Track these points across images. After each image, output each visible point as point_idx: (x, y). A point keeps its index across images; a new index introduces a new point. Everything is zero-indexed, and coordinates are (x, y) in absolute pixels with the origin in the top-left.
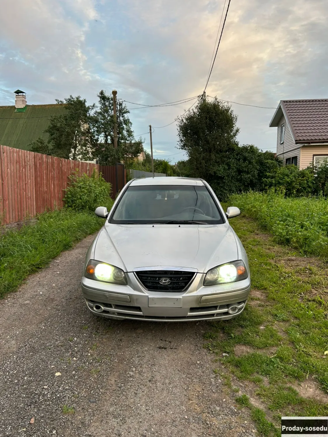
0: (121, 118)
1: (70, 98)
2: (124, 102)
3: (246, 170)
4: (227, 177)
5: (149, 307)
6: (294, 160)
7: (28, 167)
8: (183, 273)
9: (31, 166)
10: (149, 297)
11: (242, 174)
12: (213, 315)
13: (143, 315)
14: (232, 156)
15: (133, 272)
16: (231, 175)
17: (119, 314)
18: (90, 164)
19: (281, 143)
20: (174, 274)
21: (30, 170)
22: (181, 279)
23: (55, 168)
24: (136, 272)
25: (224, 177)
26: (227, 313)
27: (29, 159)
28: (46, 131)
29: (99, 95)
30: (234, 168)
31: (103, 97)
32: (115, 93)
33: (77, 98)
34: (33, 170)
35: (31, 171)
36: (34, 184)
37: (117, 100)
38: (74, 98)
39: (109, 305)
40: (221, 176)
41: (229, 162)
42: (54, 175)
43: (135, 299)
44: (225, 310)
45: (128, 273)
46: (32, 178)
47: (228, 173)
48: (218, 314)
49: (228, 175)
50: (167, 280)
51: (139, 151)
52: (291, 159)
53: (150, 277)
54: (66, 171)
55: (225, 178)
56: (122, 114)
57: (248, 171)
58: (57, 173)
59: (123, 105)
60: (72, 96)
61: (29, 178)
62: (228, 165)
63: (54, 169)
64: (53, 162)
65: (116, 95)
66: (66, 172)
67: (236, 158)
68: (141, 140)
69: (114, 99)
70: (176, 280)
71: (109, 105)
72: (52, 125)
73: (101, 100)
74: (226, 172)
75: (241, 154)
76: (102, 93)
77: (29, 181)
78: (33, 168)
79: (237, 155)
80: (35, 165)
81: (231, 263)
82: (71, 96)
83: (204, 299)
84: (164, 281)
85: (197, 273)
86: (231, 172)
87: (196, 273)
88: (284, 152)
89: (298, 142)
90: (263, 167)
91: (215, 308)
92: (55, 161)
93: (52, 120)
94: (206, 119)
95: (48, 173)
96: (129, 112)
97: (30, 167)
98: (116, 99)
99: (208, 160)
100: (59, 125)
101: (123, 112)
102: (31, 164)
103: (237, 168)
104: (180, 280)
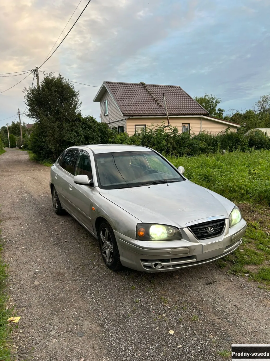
3: (92, 137)
4: (77, 142)
5: (203, 253)
6: (121, 128)
8: (218, 221)
10: (203, 245)
11: (89, 140)
13: (196, 261)
14: (79, 126)
15: (187, 227)
16: (81, 141)
17: (174, 266)
19: (105, 115)
20: (214, 223)
22: (218, 226)
24: (189, 227)
25: (75, 142)
30: (82, 135)
39: (167, 260)
40: (73, 142)
41: (78, 130)
43: (193, 249)
44: (238, 243)
45: (183, 229)
47: (78, 139)
49: (78, 141)
50: (211, 229)
52: (118, 128)
53: (199, 229)
55: (75, 144)
57: (93, 138)
62: (77, 132)
67: (81, 127)
70: (216, 228)
74: (76, 139)
75: (85, 124)
79: (82, 124)
83: (233, 237)
86: (81, 139)
87: (226, 219)
88: (110, 122)
89: (124, 115)
90: (103, 135)
94: (55, 92)
99: (61, 128)
103: (85, 135)
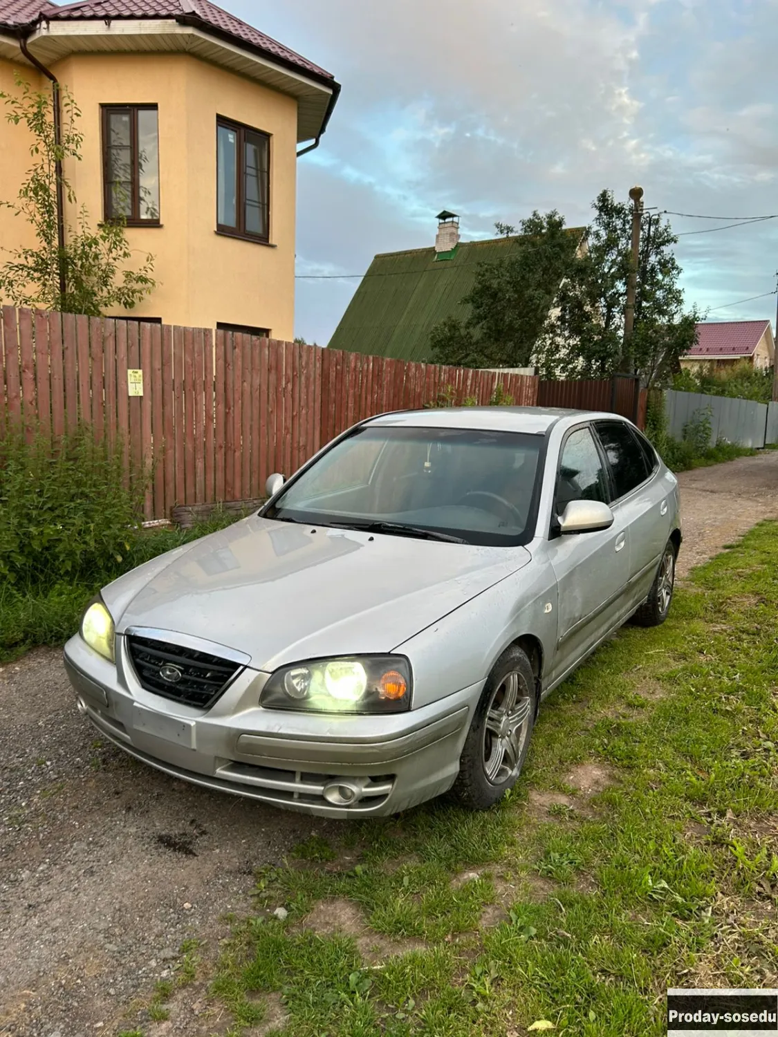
0: (653, 259)
1: (532, 217)
2: (663, 217)
5: (133, 728)
7: (303, 379)
8: (215, 660)
9: (312, 379)
10: (135, 704)
12: (288, 794)
13: (133, 745)
15: (124, 635)
18: (505, 375)
20: (198, 659)
21: (307, 387)
22: (208, 675)
23: (385, 383)
24: (128, 636)
26: (321, 799)
27: (307, 363)
28: (466, 301)
29: (597, 203)
31: (606, 207)
32: (636, 194)
33: (550, 217)
34: (317, 388)
35: (312, 388)
36: (318, 418)
37: (644, 212)
38: (541, 216)
42: (382, 400)
43: (114, 701)
44: (317, 789)
46: (311, 404)
48: (304, 796)
50: (175, 671)
51: (685, 341)
53: (150, 654)
54: (418, 390)
56: (658, 248)
58: (392, 395)
59: (662, 224)
60: (538, 213)
61: (302, 404)
63: (381, 386)
64: (380, 371)
65: (641, 199)
66: (420, 394)
68: (696, 313)
69: (637, 211)
70: (197, 676)
71: (624, 225)
72: (480, 286)
73: (600, 215)
76: (604, 197)
77: (304, 412)
78: (318, 383)
80: (325, 376)
81: (359, 656)
82: (534, 215)
83: (246, 741)
84: (169, 673)
85: (246, 667)
87: (241, 668)
91: (289, 775)
92: (387, 367)
93: (479, 274)
95: (364, 396)
96: (675, 242)
97: (307, 379)
98: (642, 210)
100: (495, 284)
101: (659, 241)
102: (312, 374)
104: (204, 678)
